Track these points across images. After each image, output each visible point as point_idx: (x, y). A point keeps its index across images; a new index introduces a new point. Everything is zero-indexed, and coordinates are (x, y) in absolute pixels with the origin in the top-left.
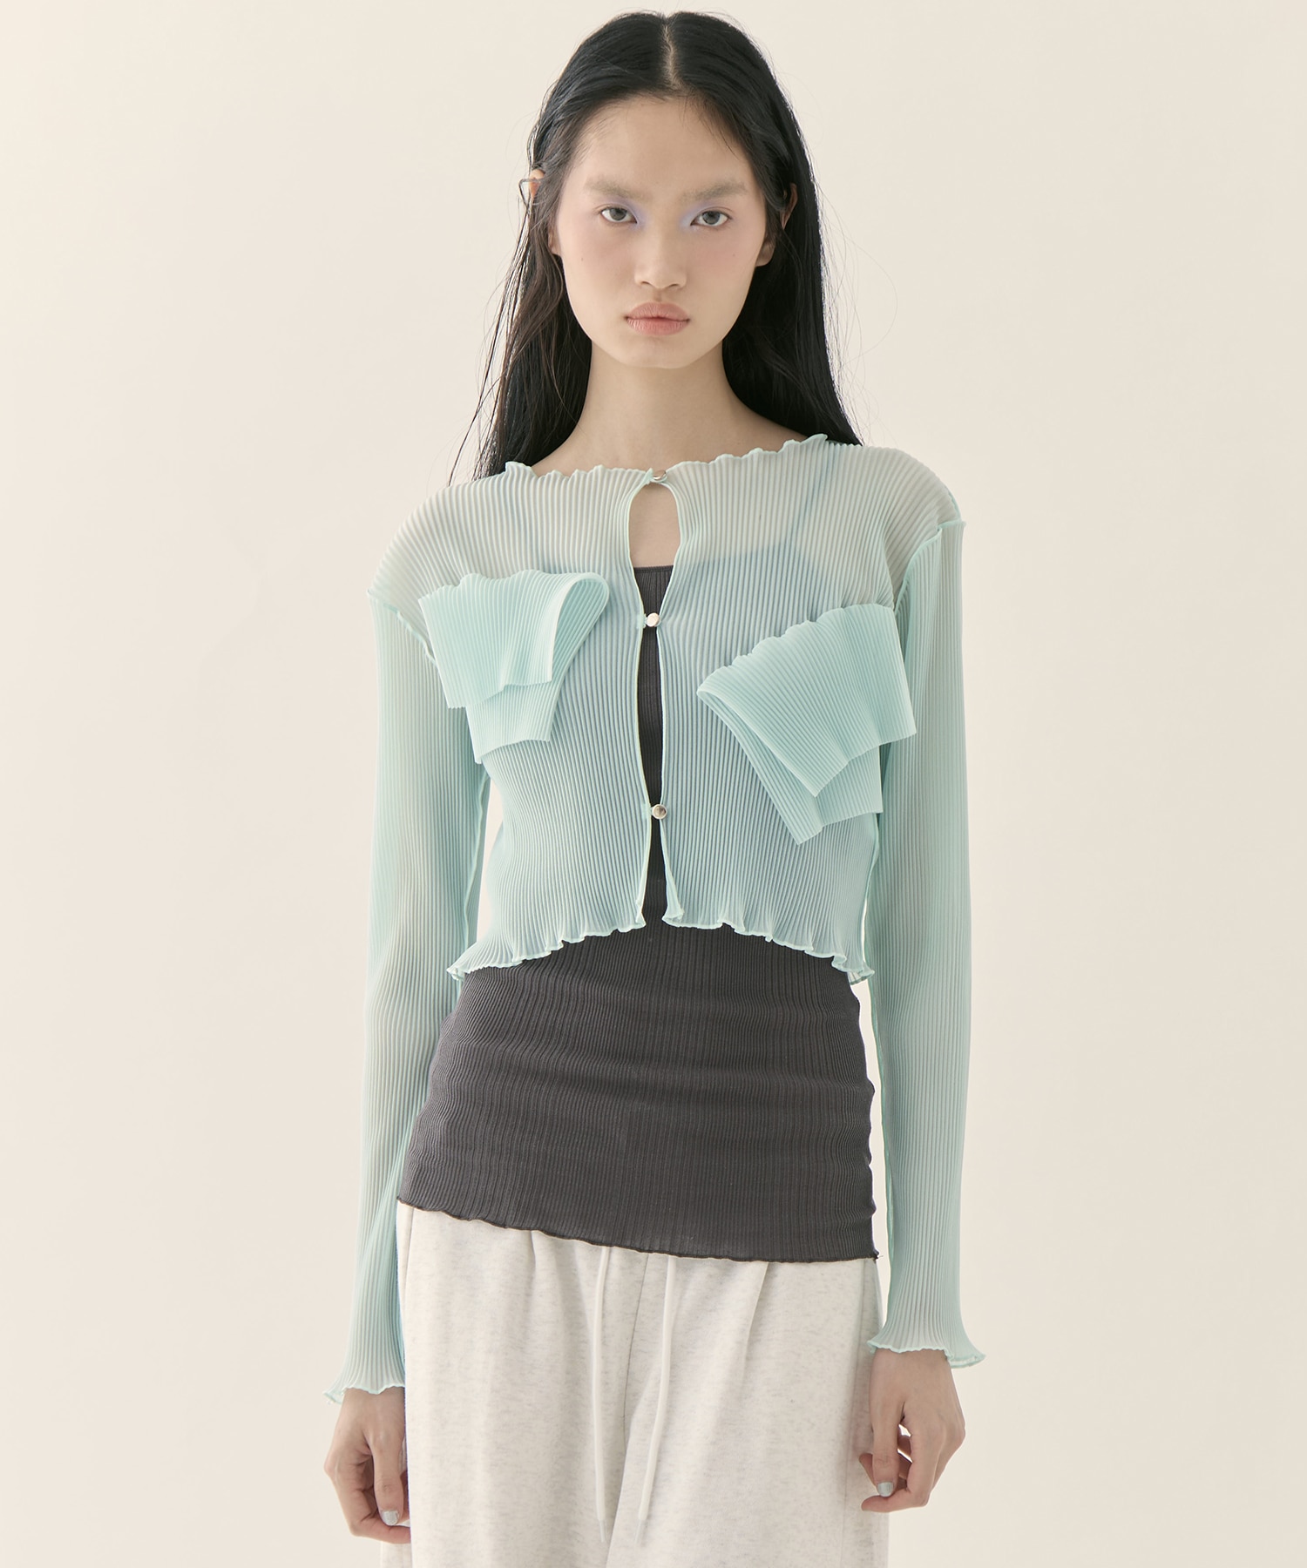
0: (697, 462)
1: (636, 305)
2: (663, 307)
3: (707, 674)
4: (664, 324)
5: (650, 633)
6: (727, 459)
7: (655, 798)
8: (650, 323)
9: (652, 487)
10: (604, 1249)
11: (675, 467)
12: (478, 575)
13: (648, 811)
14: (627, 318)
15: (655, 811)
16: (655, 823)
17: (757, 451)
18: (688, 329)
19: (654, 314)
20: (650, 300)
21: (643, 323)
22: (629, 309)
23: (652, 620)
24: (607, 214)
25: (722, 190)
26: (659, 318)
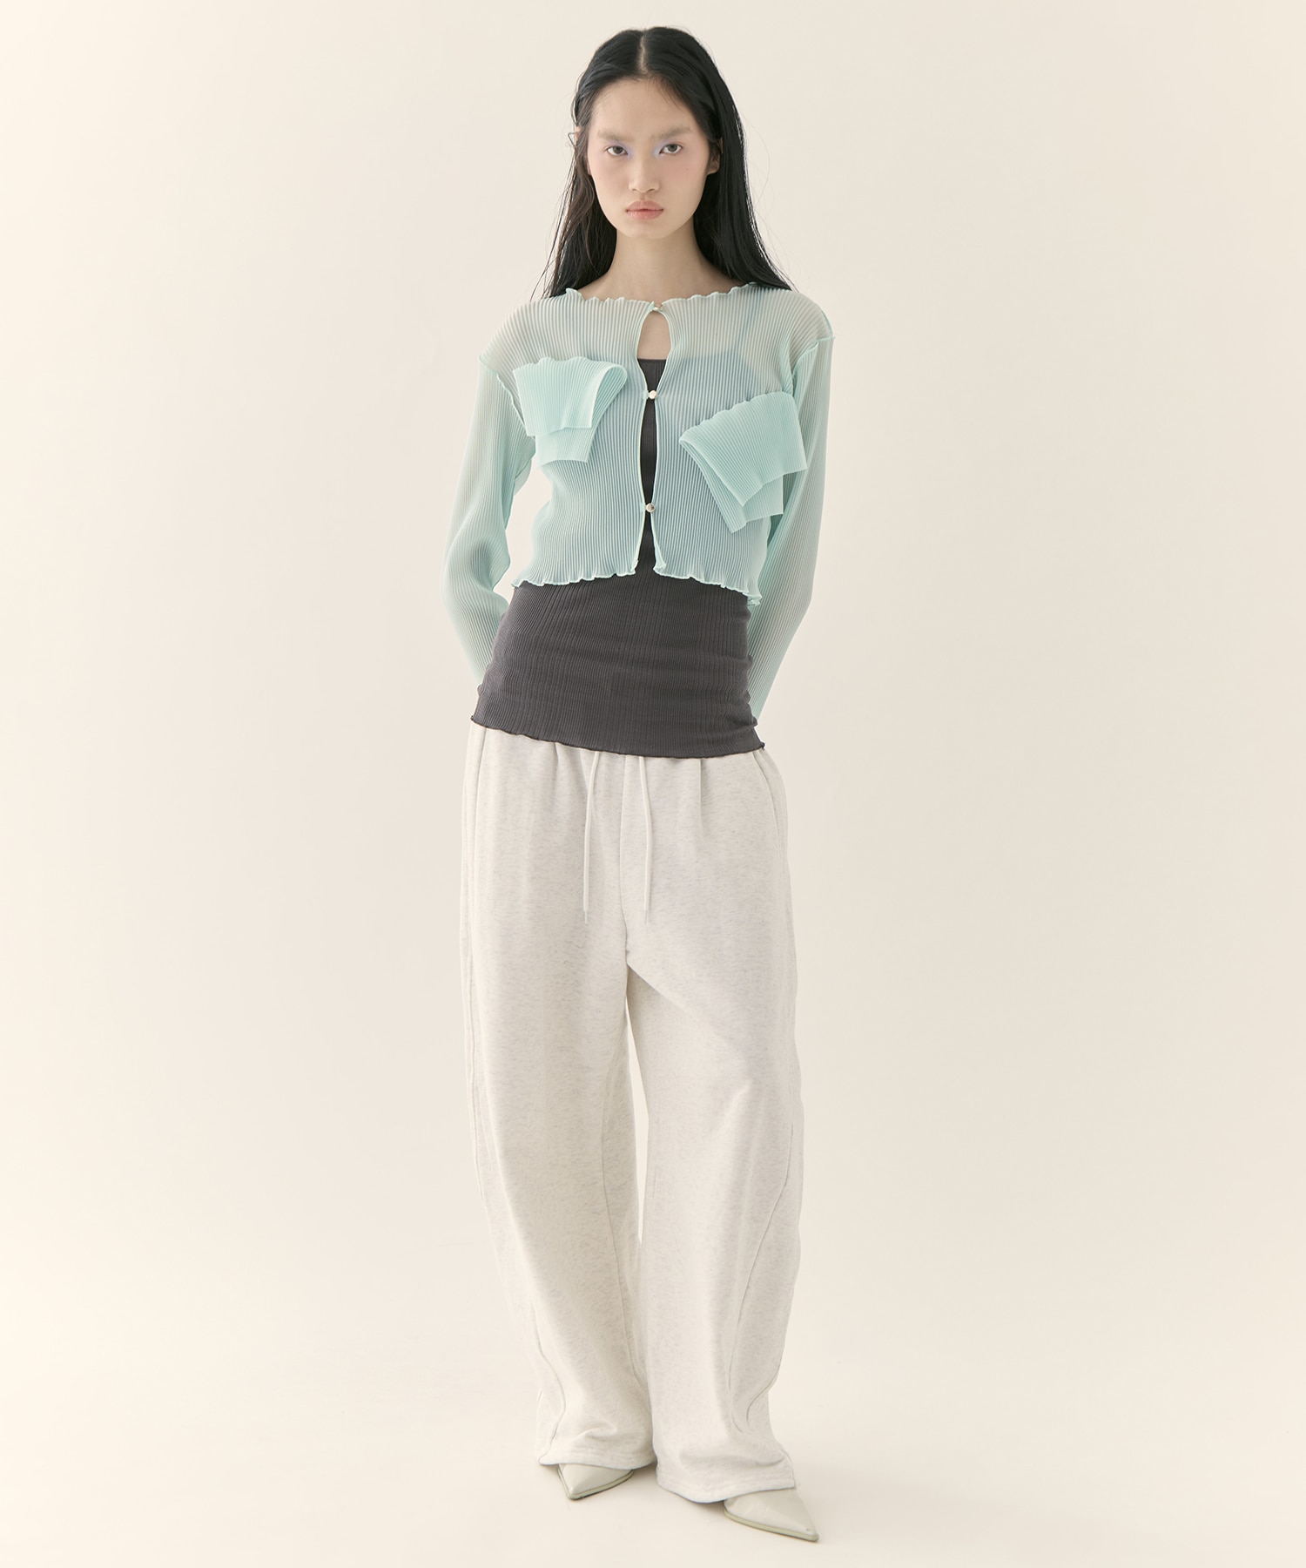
0: (680, 299)
1: (631, 203)
2: (645, 203)
3: (685, 430)
4: (648, 213)
5: (650, 402)
6: (698, 298)
7: (648, 499)
8: (640, 213)
9: (653, 312)
10: (597, 753)
11: (667, 301)
12: (550, 358)
13: (644, 507)
14: (627, 211)
15: (648, 508)
16: (648, 515)
17: (715, 293)
18: (663, 215)
19: (641, 208)
20: (638, 200)
21: (636, 213)
22: (628, 204)
23: (652, 395)
24: (611, 151)
25: (676, 132)
26: (644, 210)
